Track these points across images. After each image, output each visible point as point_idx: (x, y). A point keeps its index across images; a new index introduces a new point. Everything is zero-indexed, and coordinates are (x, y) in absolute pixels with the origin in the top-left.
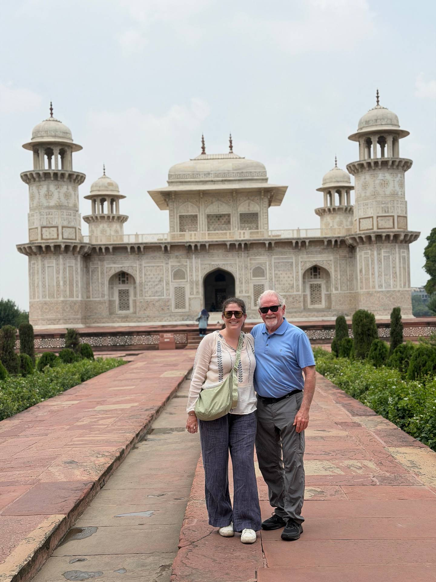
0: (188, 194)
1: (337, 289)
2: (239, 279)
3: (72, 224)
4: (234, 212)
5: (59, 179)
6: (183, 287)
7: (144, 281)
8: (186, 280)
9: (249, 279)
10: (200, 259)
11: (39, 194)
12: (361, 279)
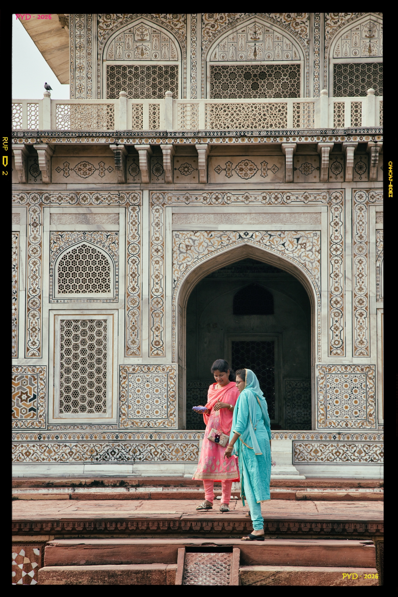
2: (331, 295)
6: (99, 323)
8: (110, 295)
10: (169, 211)
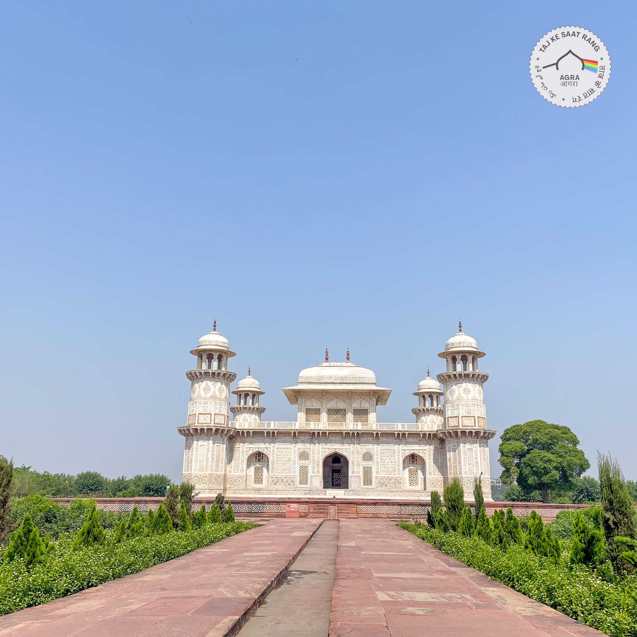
0: (313, 392)
1: (430, 474)
2: (352, 461)
3: (223, 412)
4: (349, 407)
5: (216, 377)
7: (275, 461)
8: (309, 461)
9: (360, 462)
10: (321, 444)
11: (200, 388)
12: (450, 466)
